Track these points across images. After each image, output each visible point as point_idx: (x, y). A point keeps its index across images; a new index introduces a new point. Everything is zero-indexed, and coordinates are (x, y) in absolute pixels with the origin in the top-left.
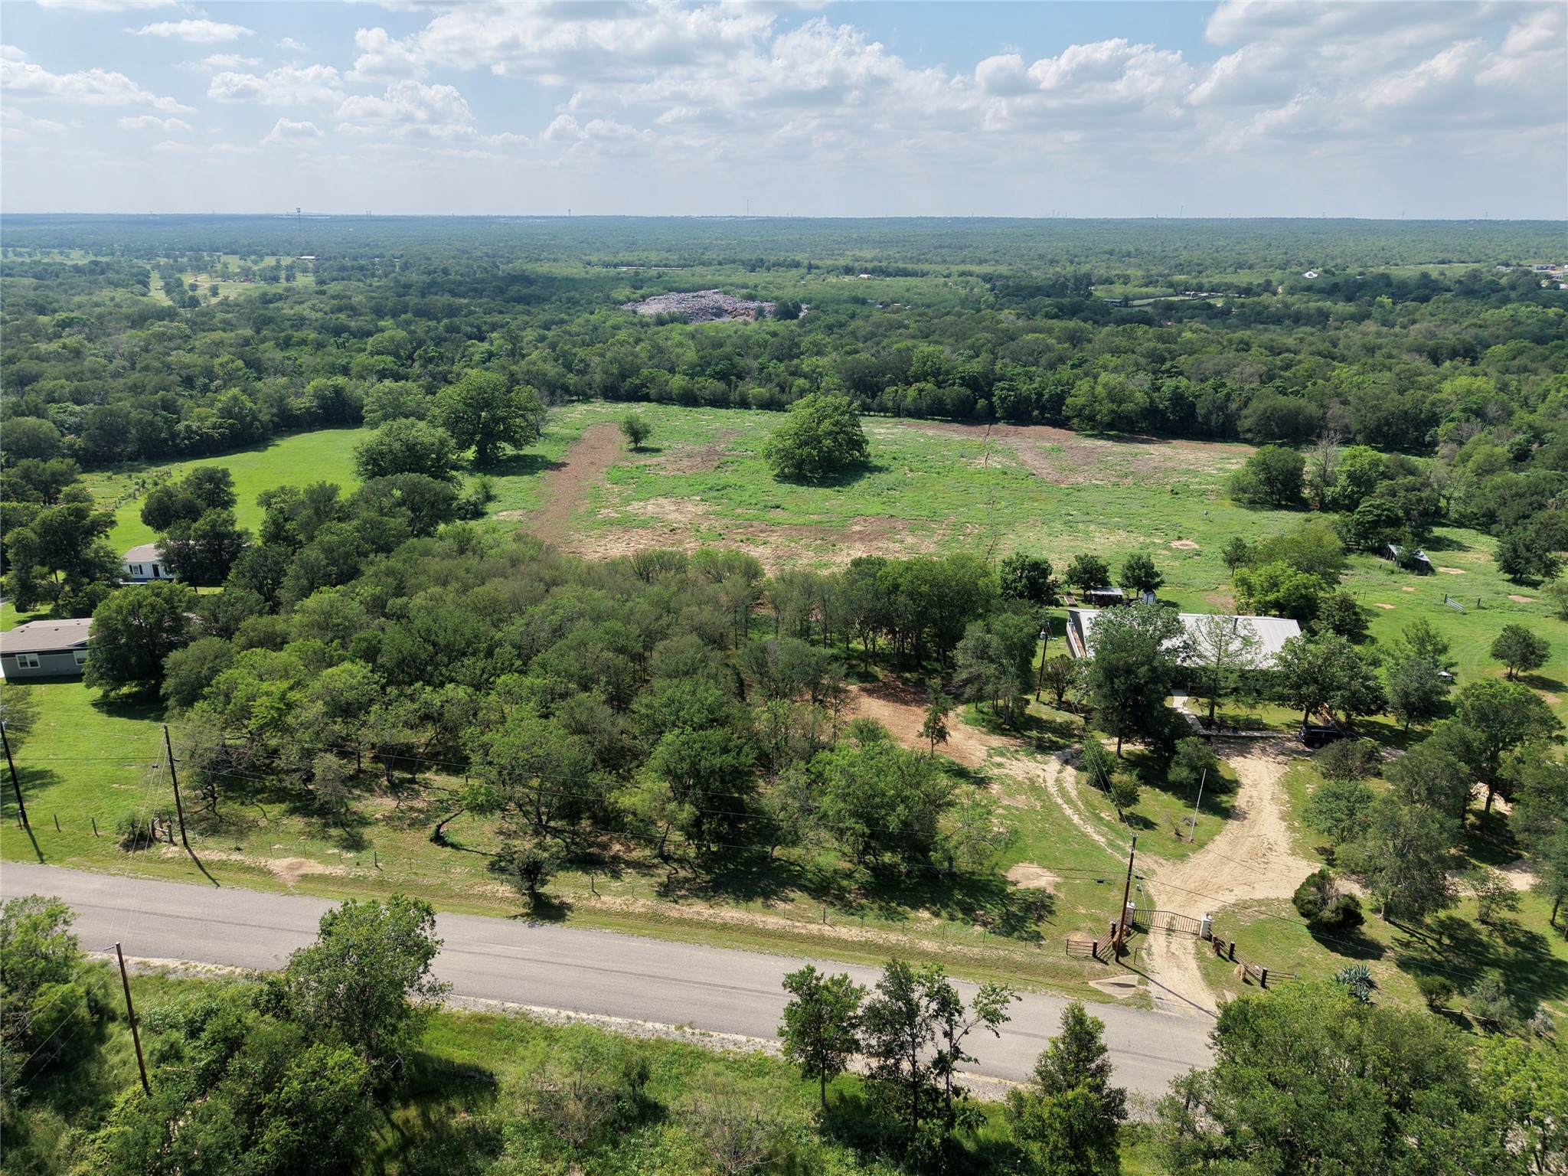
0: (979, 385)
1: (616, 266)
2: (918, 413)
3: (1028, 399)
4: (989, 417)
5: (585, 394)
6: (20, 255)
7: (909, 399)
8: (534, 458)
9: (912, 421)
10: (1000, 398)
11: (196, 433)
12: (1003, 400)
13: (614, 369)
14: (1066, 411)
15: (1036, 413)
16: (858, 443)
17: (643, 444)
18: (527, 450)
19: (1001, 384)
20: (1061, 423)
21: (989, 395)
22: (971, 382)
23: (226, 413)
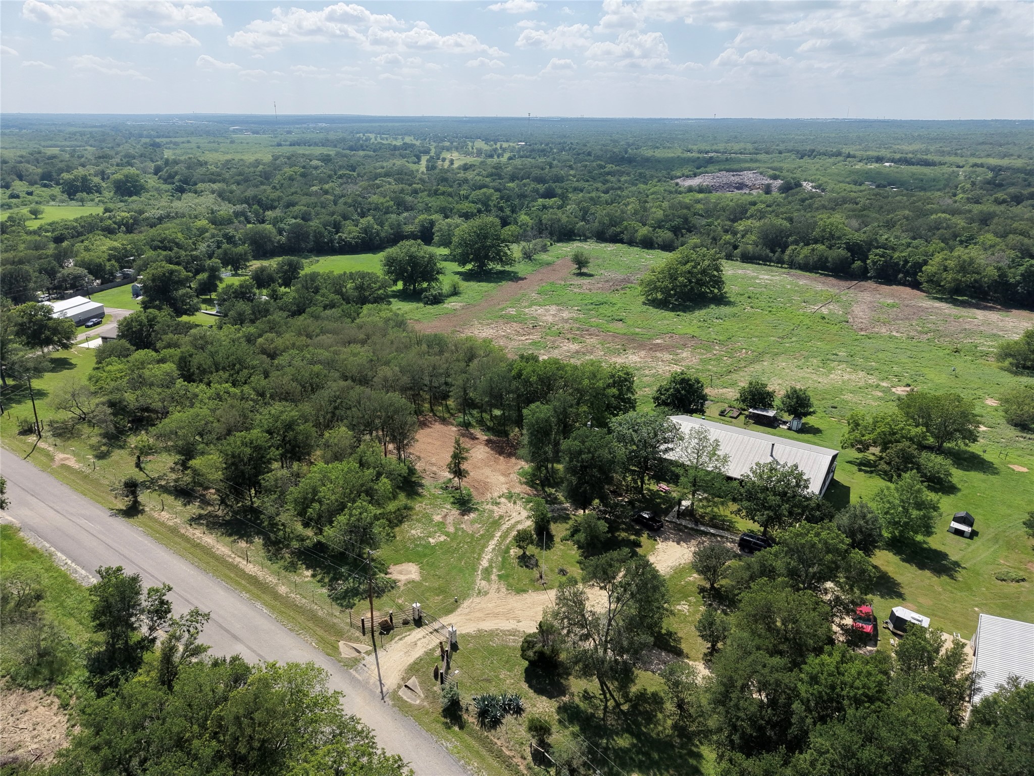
0: (858, 250)
1: (707, 153)
2: (807, 267)
3: (897, 264)
4: (862, 275)
5: (584, 235)
6: (382, 139)
7: (801, 256)
8: (509, 273)
9: (799, 272)
10: (873, 261)
11: (343, 240)
12: (874, 263)
13: (606, 220)
14: (921, 277)
15: (901, 275)
16: (718, 282)
17: (584, 270)
18: (507, 268)
19: (877, 251)
20: (916, 285)
21: (864, 259)
22: (851, 247)
23: (365, 231)
